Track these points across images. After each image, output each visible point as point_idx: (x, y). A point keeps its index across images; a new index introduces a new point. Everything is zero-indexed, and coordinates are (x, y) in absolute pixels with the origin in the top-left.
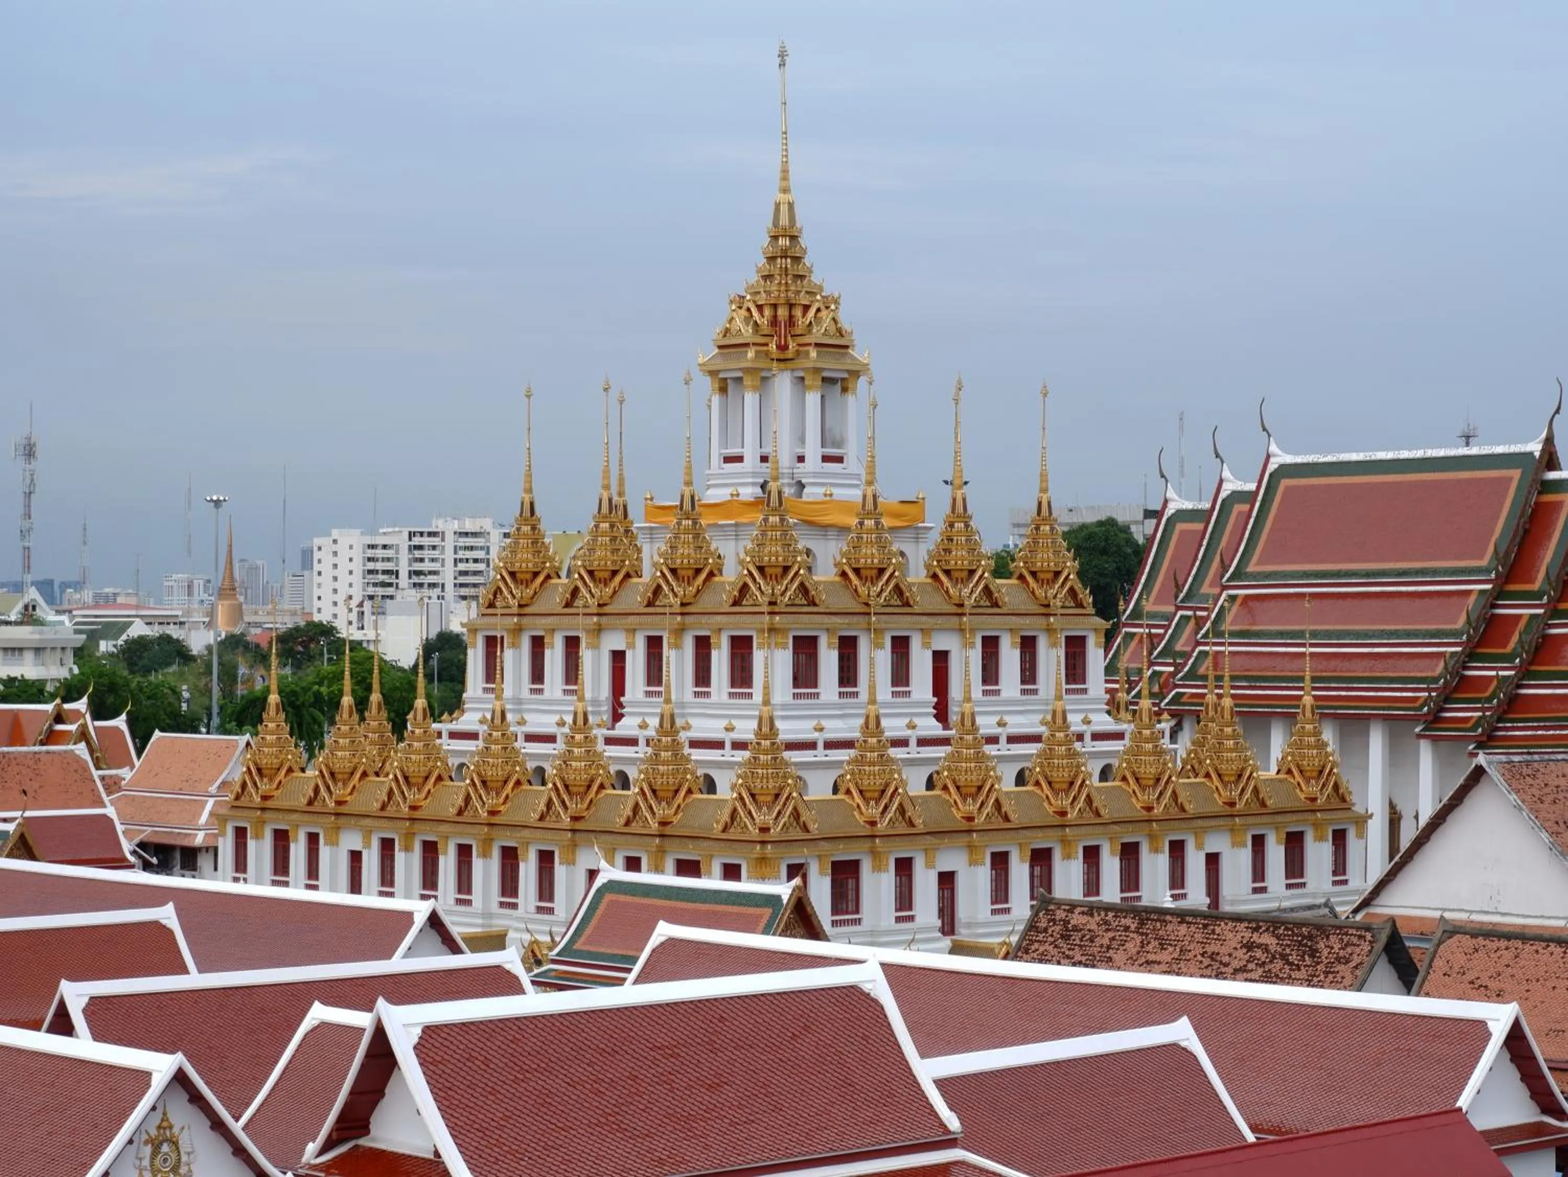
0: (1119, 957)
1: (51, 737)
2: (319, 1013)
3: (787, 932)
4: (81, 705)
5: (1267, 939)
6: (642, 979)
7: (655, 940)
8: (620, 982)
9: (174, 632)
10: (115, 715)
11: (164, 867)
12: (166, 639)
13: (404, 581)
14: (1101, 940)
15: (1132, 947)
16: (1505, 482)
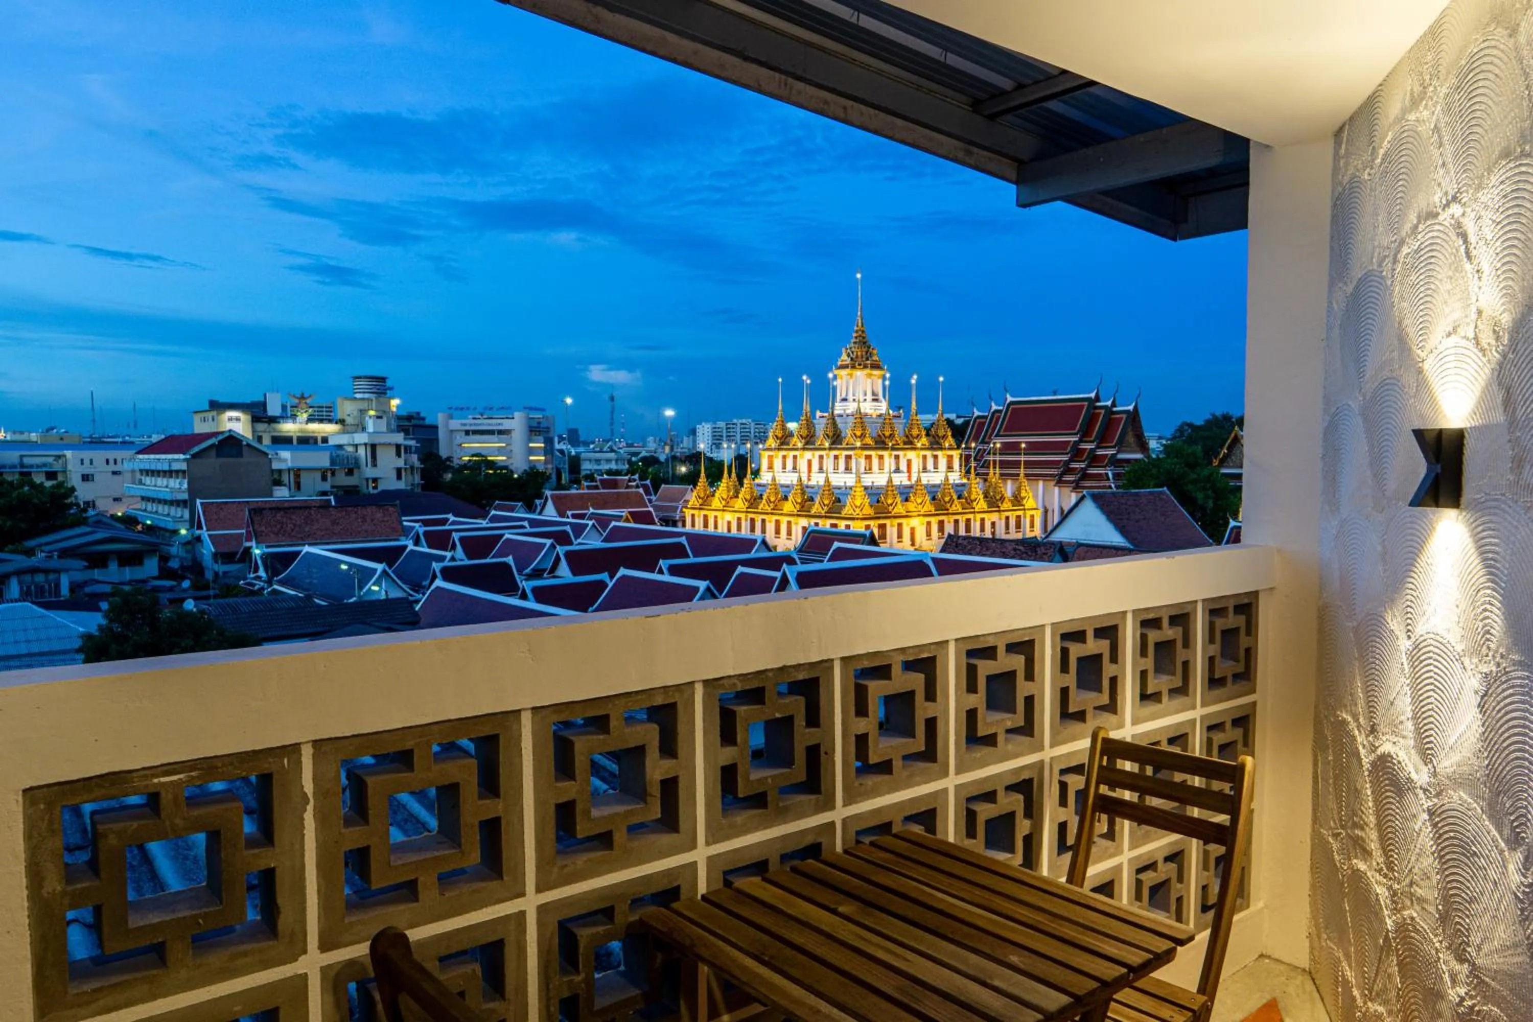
0: (973, 552)
1: (628, 487)
2: (740, 569)
3: (869, 544)
4: (636, 477)
5: (1021, 548)
6: (829, 560)
7: (834, 547)
8: (822, 561)
9: (656, 455)
10: (646, 480)
11: (667, 525)
12: (652, 457)
13: (724, 439)
14: (969, 547)
15: (978, 550)
16: (1083, 406)
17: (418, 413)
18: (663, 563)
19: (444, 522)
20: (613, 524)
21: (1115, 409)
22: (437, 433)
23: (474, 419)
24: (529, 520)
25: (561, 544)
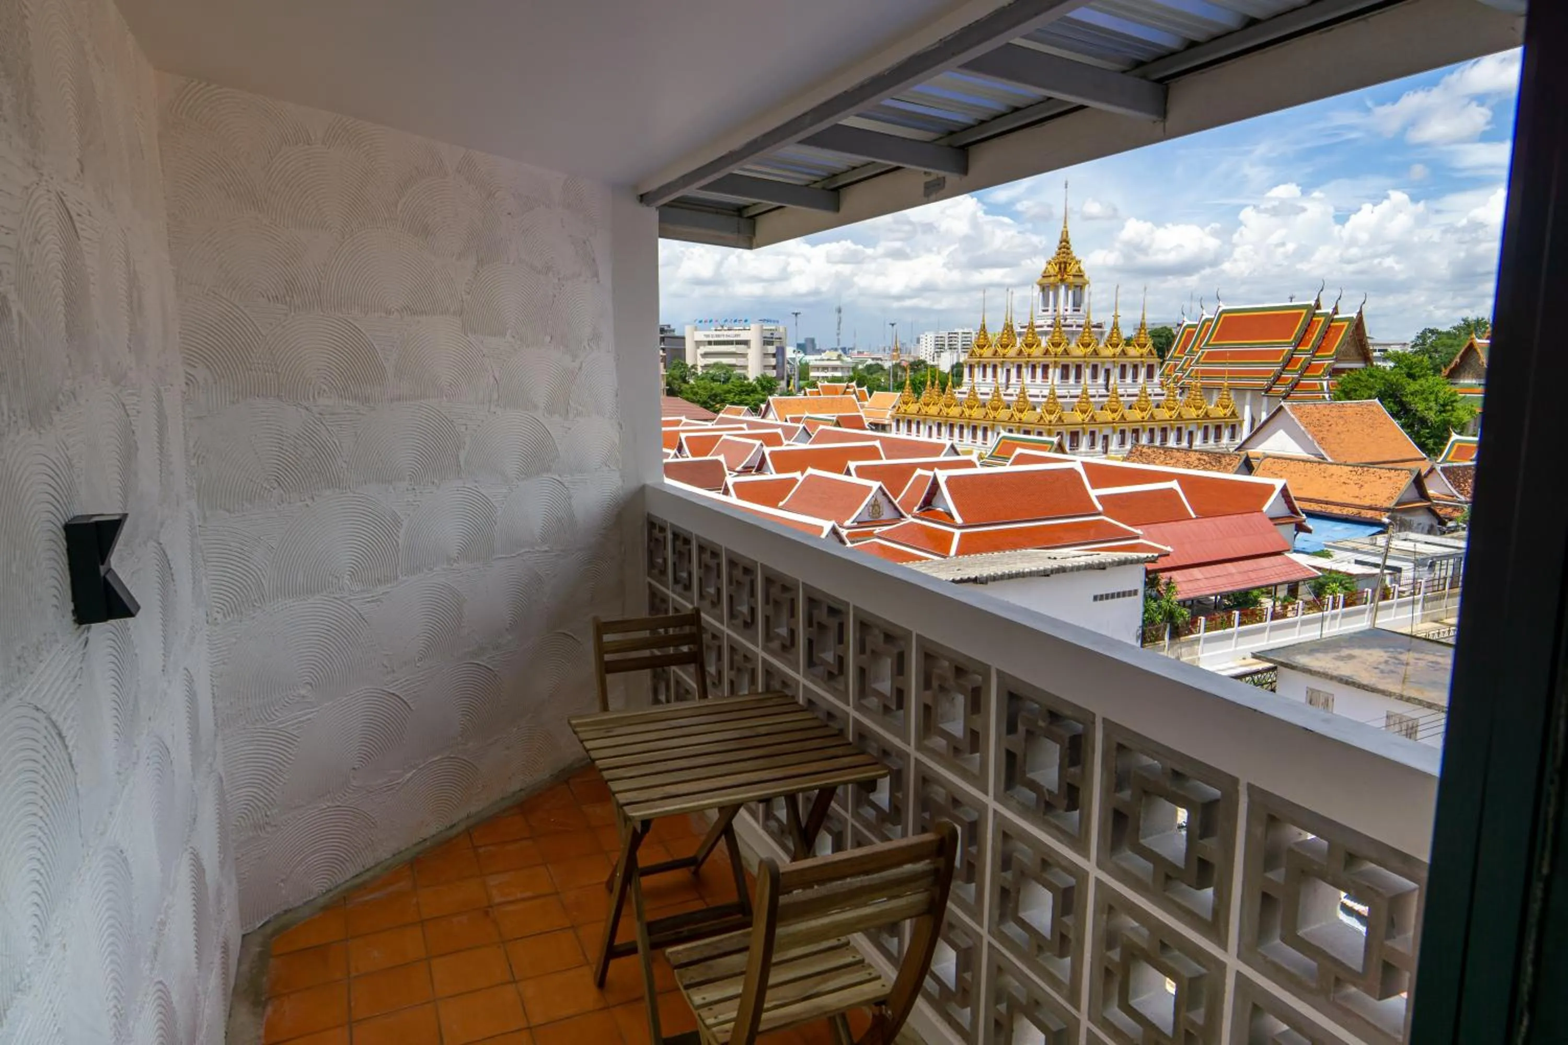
0: (1157, 461)
1: (845, 393)
2: (919, 472)
3: (1056, 451)
4: (854, 384)
5: (1206, 458)
6: (1012, 464)
7: (1016, 453)
8: (1005, 465)
9: (880, 363)
10: (863, 386)
11: (876, 430)
12: (877, 365)
13: (946, 347)
14: (1153, 456)
15: (1162, 459)
16: (1301, 314)
17: (669, 326)
18: (852, 465)
19: (677, 423)
20: (821, 427)
21: (1336, 317)
22: (684, 344)
23: (716, 330)
24: (747, 422)
25: (768, 445)
